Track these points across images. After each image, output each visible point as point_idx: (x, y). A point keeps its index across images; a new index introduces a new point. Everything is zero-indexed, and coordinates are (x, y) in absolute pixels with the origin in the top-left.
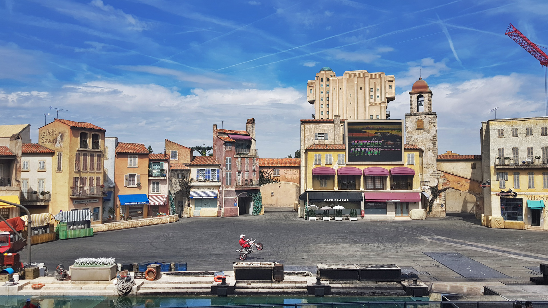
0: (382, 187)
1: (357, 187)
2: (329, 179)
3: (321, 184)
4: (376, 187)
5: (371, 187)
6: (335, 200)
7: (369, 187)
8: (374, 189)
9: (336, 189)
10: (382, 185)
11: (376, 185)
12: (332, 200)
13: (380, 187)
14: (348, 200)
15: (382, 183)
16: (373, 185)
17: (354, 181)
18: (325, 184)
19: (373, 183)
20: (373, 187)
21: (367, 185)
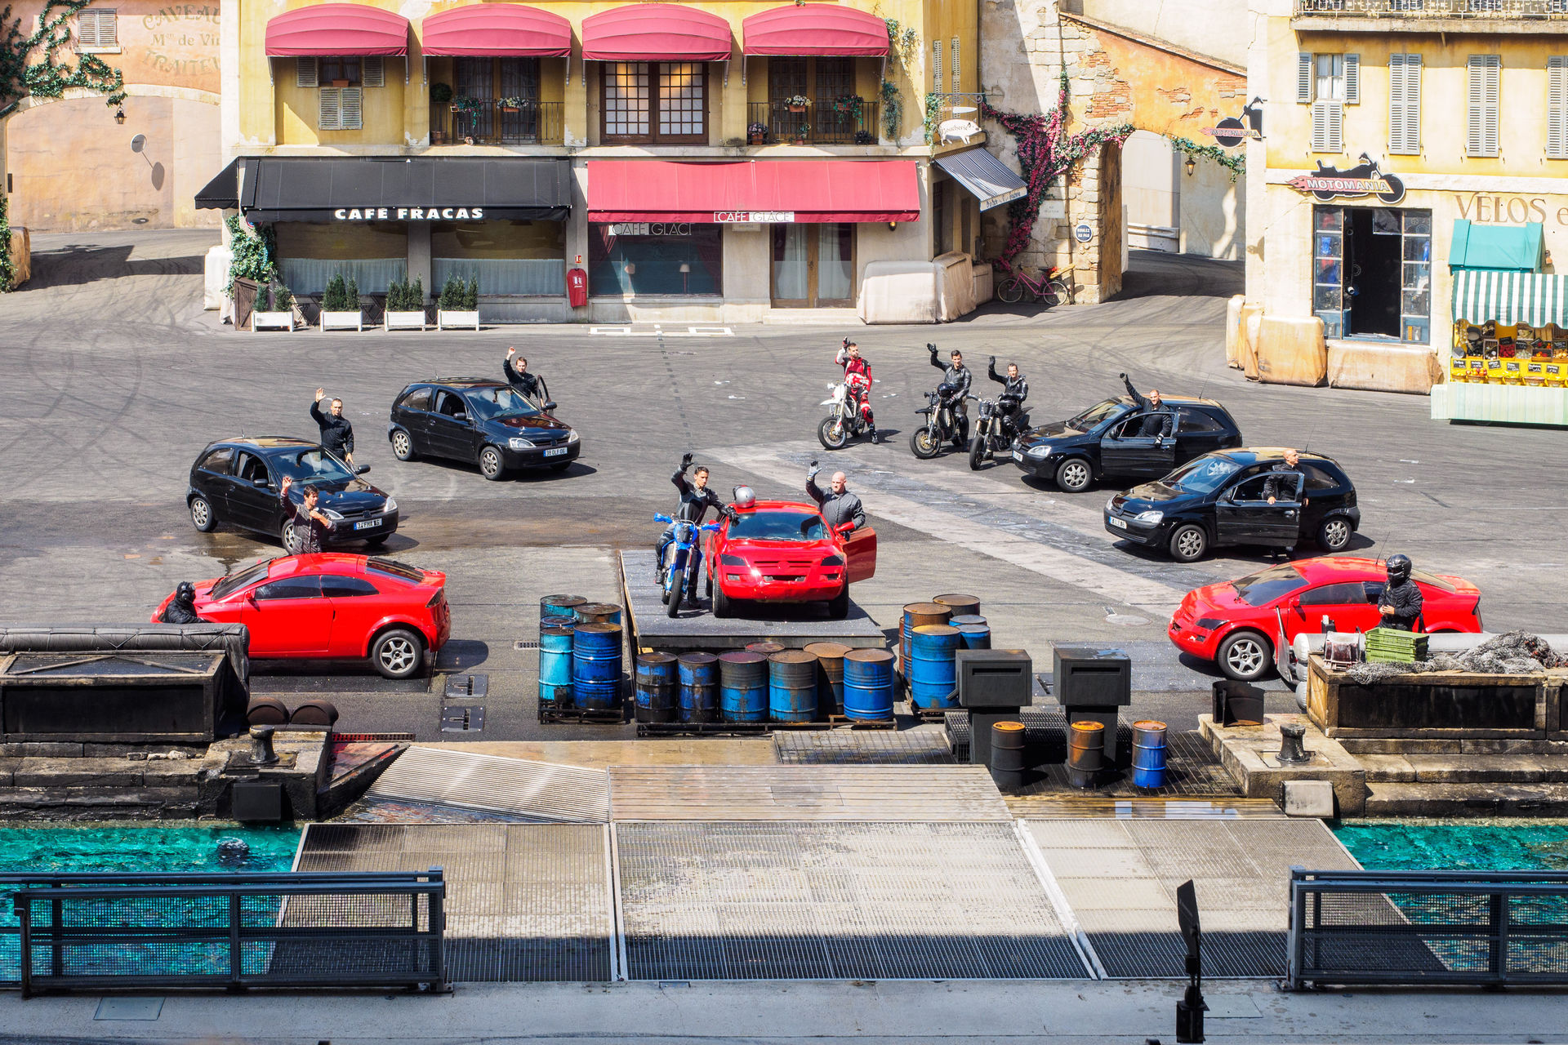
0: (698, 129)
1: (547, 127)
2: (374, 82)
3: (328, 111)
4: (664, 129)
5: (633, 129)
6: (401, 214)
7: (622, 129)
8: (654, 138)
9: (420, 143)
10: (698, 117)
11: (664, 117)
12: (382, 214)
13: (687, 130)
14: (478, 214)
15: (698, 104)
16: (644, 117)
17: (534, 91)
18: (353, 110)
19: (644, 105)
20: (645, 129)
21: (610, 117)
